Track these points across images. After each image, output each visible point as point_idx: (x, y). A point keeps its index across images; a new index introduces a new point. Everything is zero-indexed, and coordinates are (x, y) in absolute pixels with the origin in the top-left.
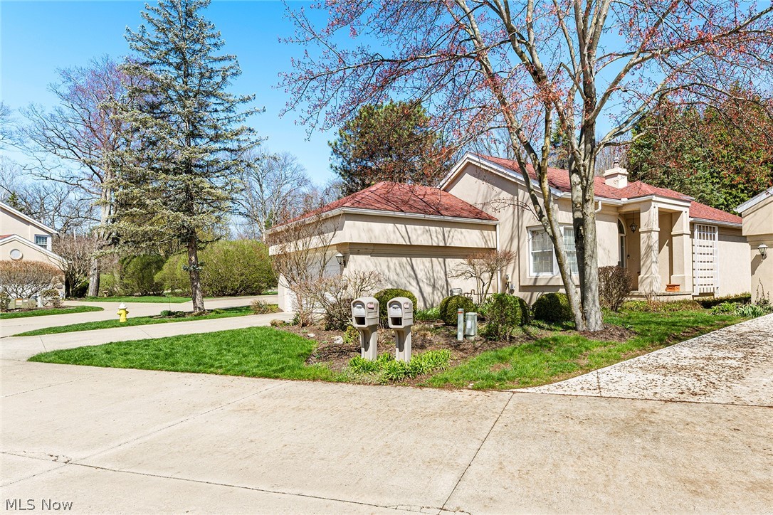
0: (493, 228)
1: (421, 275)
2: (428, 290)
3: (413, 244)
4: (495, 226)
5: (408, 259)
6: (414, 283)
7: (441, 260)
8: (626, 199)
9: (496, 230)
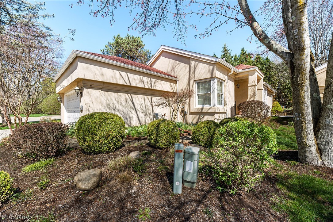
0: (175, 82)
1: (137, 106)
2: (141, 115)
3: (132, 85)
4: (177, 81)
5: (129, 95)
6: (134, 112)
7: (149, 97)
8: (241, 70)
9: (177, 84)
